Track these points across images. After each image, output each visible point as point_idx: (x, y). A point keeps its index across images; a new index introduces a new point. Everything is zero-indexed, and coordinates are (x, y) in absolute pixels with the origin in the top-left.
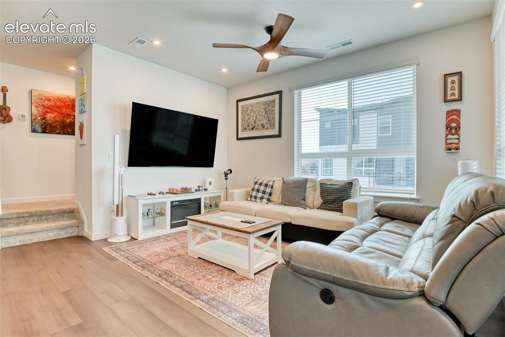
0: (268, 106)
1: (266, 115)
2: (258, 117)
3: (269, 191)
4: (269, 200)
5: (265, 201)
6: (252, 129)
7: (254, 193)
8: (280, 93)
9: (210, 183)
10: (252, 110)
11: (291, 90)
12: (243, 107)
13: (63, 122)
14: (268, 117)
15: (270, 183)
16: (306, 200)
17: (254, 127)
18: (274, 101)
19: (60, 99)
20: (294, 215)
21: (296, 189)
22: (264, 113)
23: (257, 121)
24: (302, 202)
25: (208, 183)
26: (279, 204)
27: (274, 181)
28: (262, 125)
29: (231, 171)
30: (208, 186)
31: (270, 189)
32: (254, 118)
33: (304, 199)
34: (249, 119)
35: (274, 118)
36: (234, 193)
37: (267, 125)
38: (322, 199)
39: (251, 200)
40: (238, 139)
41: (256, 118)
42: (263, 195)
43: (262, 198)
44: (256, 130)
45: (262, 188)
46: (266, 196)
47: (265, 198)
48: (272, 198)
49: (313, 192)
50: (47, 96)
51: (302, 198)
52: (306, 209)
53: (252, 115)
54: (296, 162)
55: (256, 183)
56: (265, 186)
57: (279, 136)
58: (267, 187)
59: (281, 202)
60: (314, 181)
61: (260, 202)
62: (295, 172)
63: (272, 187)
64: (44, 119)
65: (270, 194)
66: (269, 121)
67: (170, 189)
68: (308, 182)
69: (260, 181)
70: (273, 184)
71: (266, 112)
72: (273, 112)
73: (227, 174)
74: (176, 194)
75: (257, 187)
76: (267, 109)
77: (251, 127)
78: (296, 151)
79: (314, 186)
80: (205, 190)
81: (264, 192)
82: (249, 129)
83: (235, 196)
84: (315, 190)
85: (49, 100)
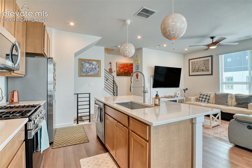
0: (206, 62)
1: (204, 66)
2: (200, 66)
3: (208, 98)
4: (208, 102)
5: (206, 102)
6: (197, 71)
7: (201, 99)
8: (212, 56)
9: (179, 94)
10: (197, 63)
11: (218, 55)
12: (192, 62)
13: (124, 72)
14: (206, 67)
15: (209, 95)
16: (228, 103)
17: (198, 71)
18: (209, 60)
19: (124, 64)
20: (224, 108)
21: (223, 98)
22: (203, 65)
23: (200, 68)
24: (226, 103)
25: (178, 94)
26: (214, 104)
27: (210, 94)
28: (202, 70)
29: (187, 89)
30: (178, 95)
31: (208, 97)
32: (198, 67)
33: (227, 102)
34: (195, 67)
35: (208, 67)
36: (191, 98)
37: (205, 70)
38: (237, 102)
39: (199, 102)
40: (190, 75)
41: (199, 67)
42: (205, 100)
43: (205, 101)
44: (199, 72)
45: (205, 97)
46: (207, 100)
47: (206, 101)
48: (209, 101)
49: (231, 100)
50: (121, 64)
51: (226, 101)
52: (228, 106)
53: (197, 65)
54: (220, 86)
55: (201, 95)
56: (206, 96)
57: (212, 74)
58: (207, 96)
59: (215, 103)
60: (231, 95)
61: (204, 102)
62: (220, 90)
63: (209, 97)
64: (120, 71)
65: (209, 100)
66: (206, 68)
67: (165, 96)
68: (229, 95)
69: (203, 94)
70: (210, 95)
71: (204, 64)
72: (208, 64)
73: (185, 90)
74: (169, 98)
75: (202, 96)
76: (205, 63)
77: (196, 70)
78: (220, 81)
79: (231, 97)
80: (177, 97)
81: (206, 99)
82: (196, 72)
83: (192, 100)
84: (232, 99)
85: (121, 65)
